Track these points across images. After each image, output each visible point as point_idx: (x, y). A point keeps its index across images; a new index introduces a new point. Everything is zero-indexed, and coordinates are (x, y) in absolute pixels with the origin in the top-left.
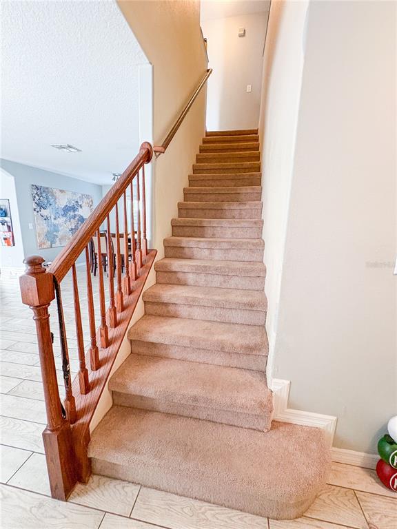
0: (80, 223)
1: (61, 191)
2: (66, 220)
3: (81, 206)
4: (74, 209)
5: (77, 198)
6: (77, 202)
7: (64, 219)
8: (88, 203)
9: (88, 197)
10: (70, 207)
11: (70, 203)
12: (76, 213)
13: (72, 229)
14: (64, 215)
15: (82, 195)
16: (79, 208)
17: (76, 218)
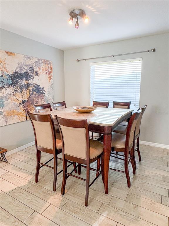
0: (35, 93)
1: (7, 53)
2: (15, 91)
3: (37, 73)
4: (27, 76)
5: (30, 63)
6: (32, 68)
7: (12, 89)
8: (46, 70)
9: (46, 62)
10: (21, 74)
11: (21, 68)
12: (30, 81)
13: (23, 102)
14: (13, 85)
15: (39, 60)
16: (34, 75)
17: (31, 88)
